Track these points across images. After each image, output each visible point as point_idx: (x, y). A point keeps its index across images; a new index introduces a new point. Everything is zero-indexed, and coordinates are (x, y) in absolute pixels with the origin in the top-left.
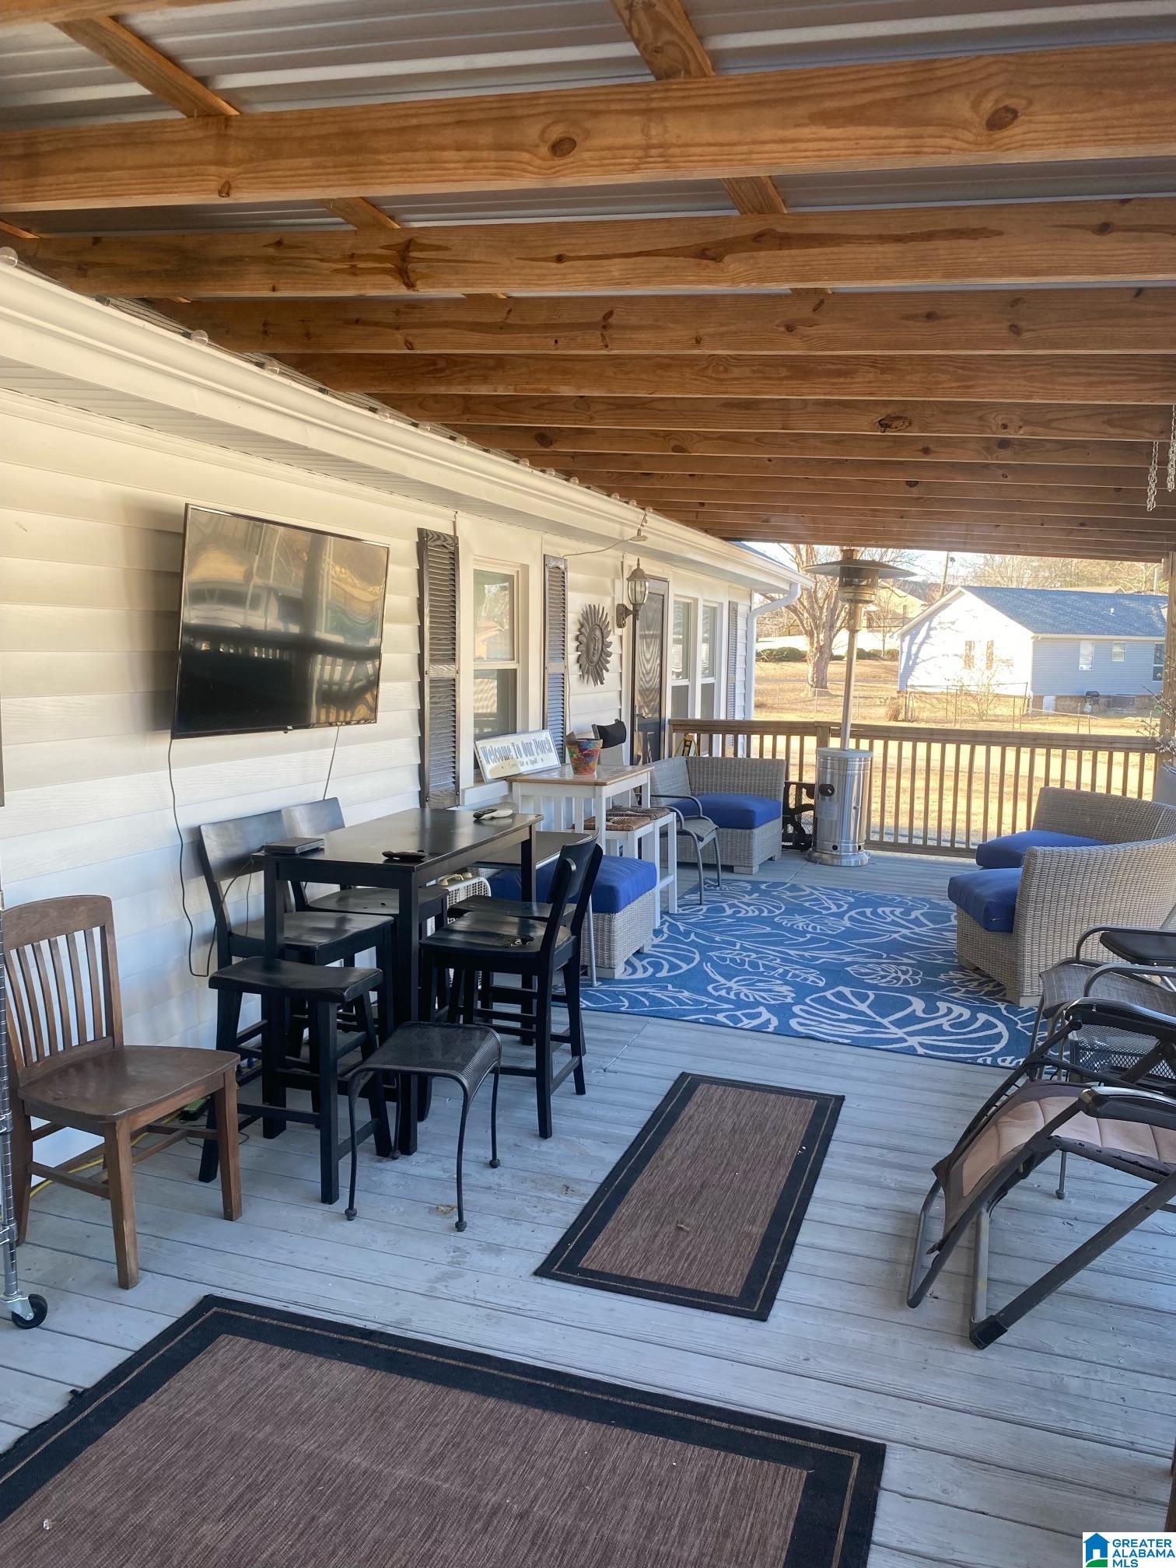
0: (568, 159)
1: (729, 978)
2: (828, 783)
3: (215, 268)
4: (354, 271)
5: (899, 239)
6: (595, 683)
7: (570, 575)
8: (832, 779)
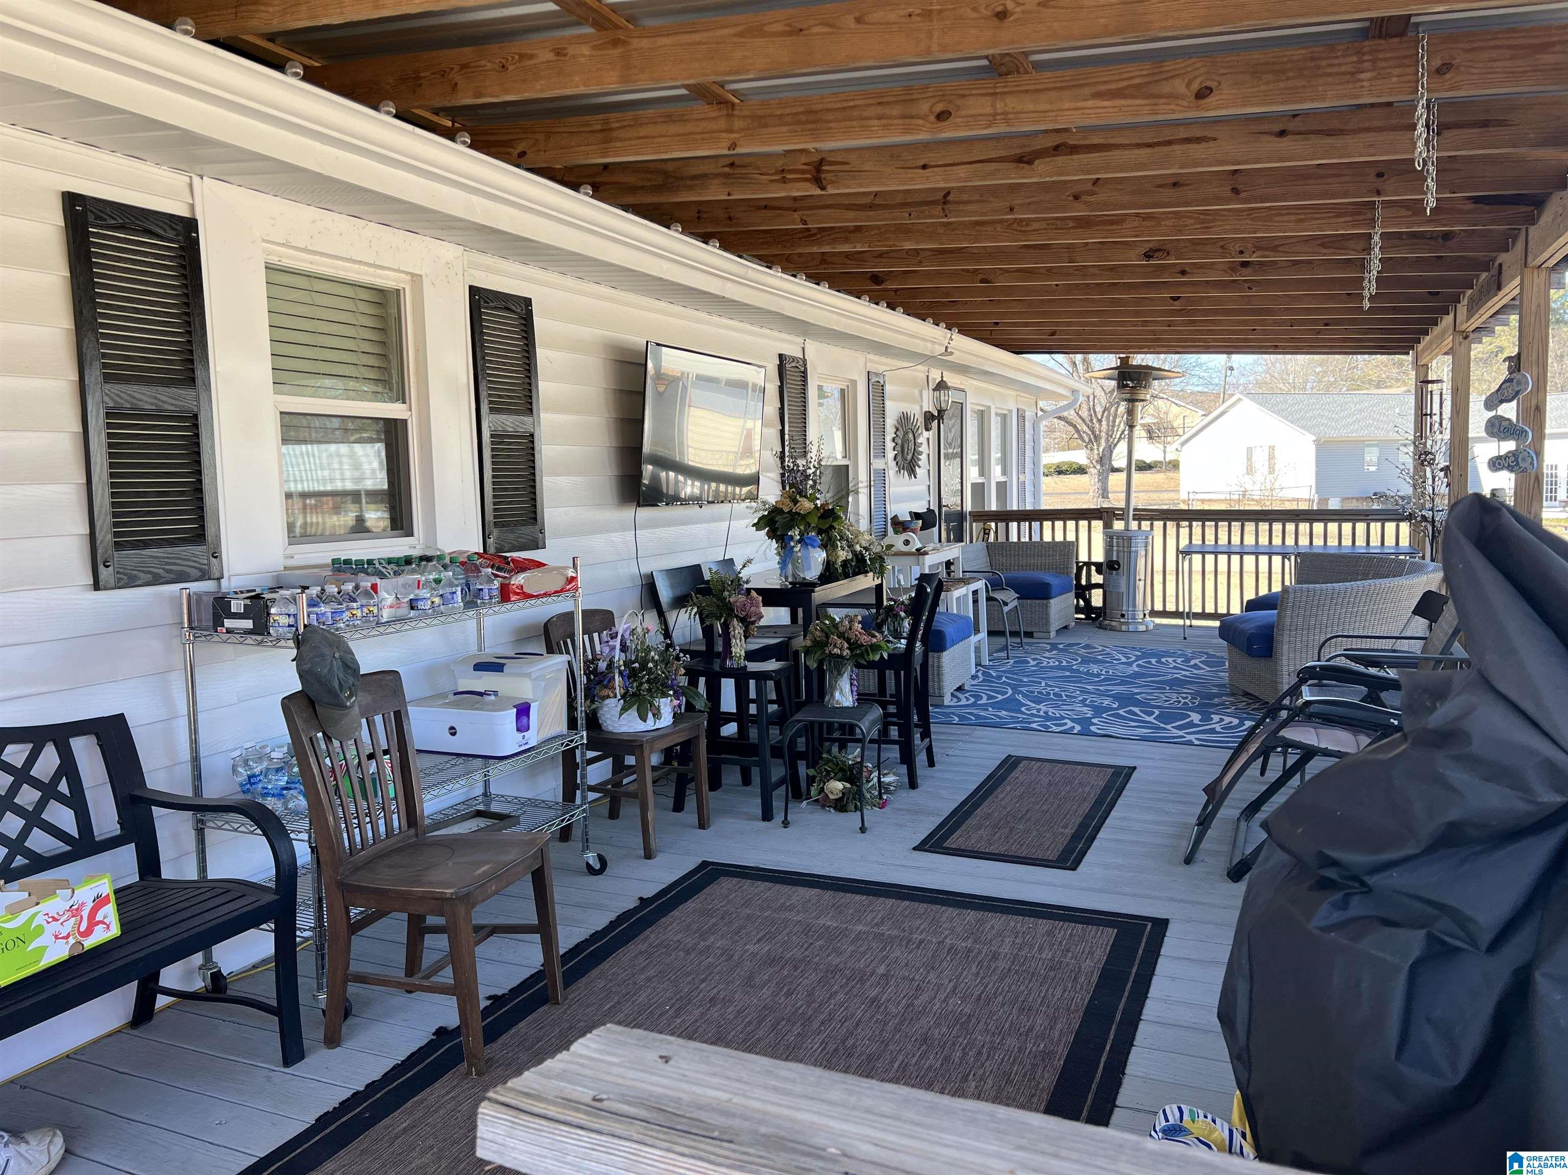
0: (947, 123)
1: (1039, 703)
2: (1115, 559)
3: (689, 182)
4: (784, 181)
5: (1149, 145)
6: (910, 475)
7: (888, 388)
8: (1118, 556)
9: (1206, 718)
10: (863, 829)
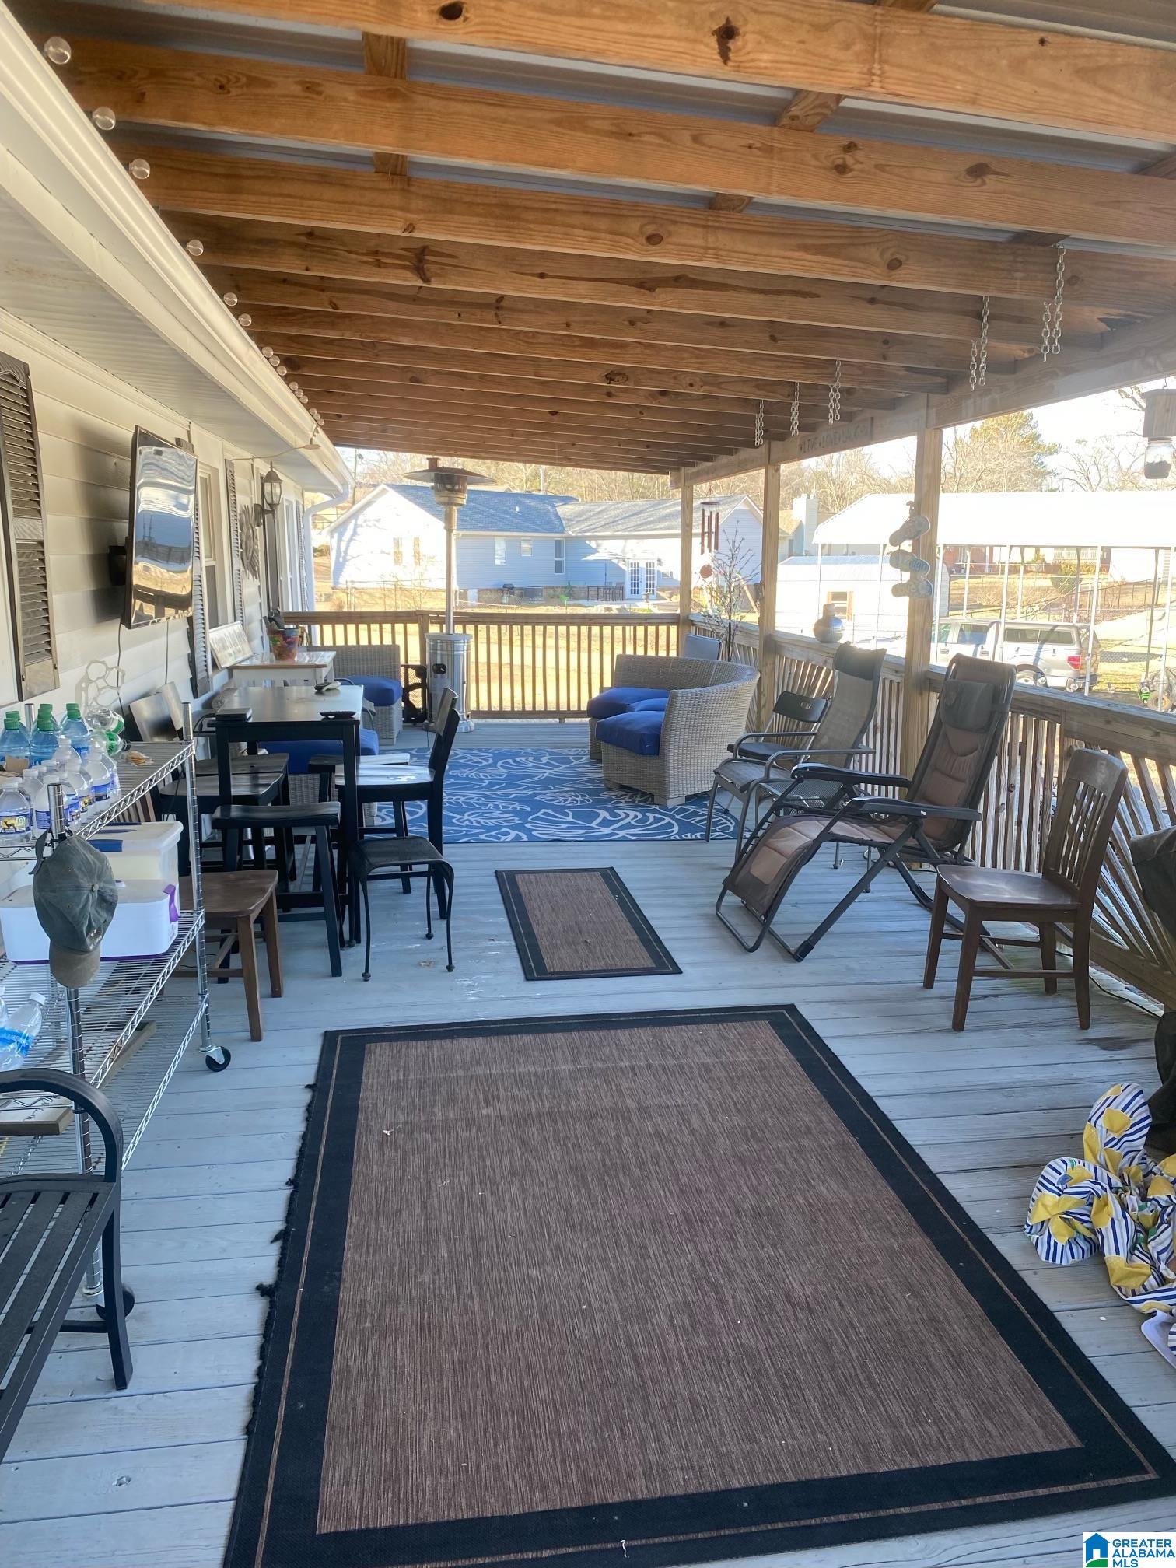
0: (657, 247)
1: (461, 813)
2: (439, 662)
3: (252, 247)
4: (379, 264)
6: (253, 576)
7: (236, 478)
8: (442, 659)
9: (613, 814)
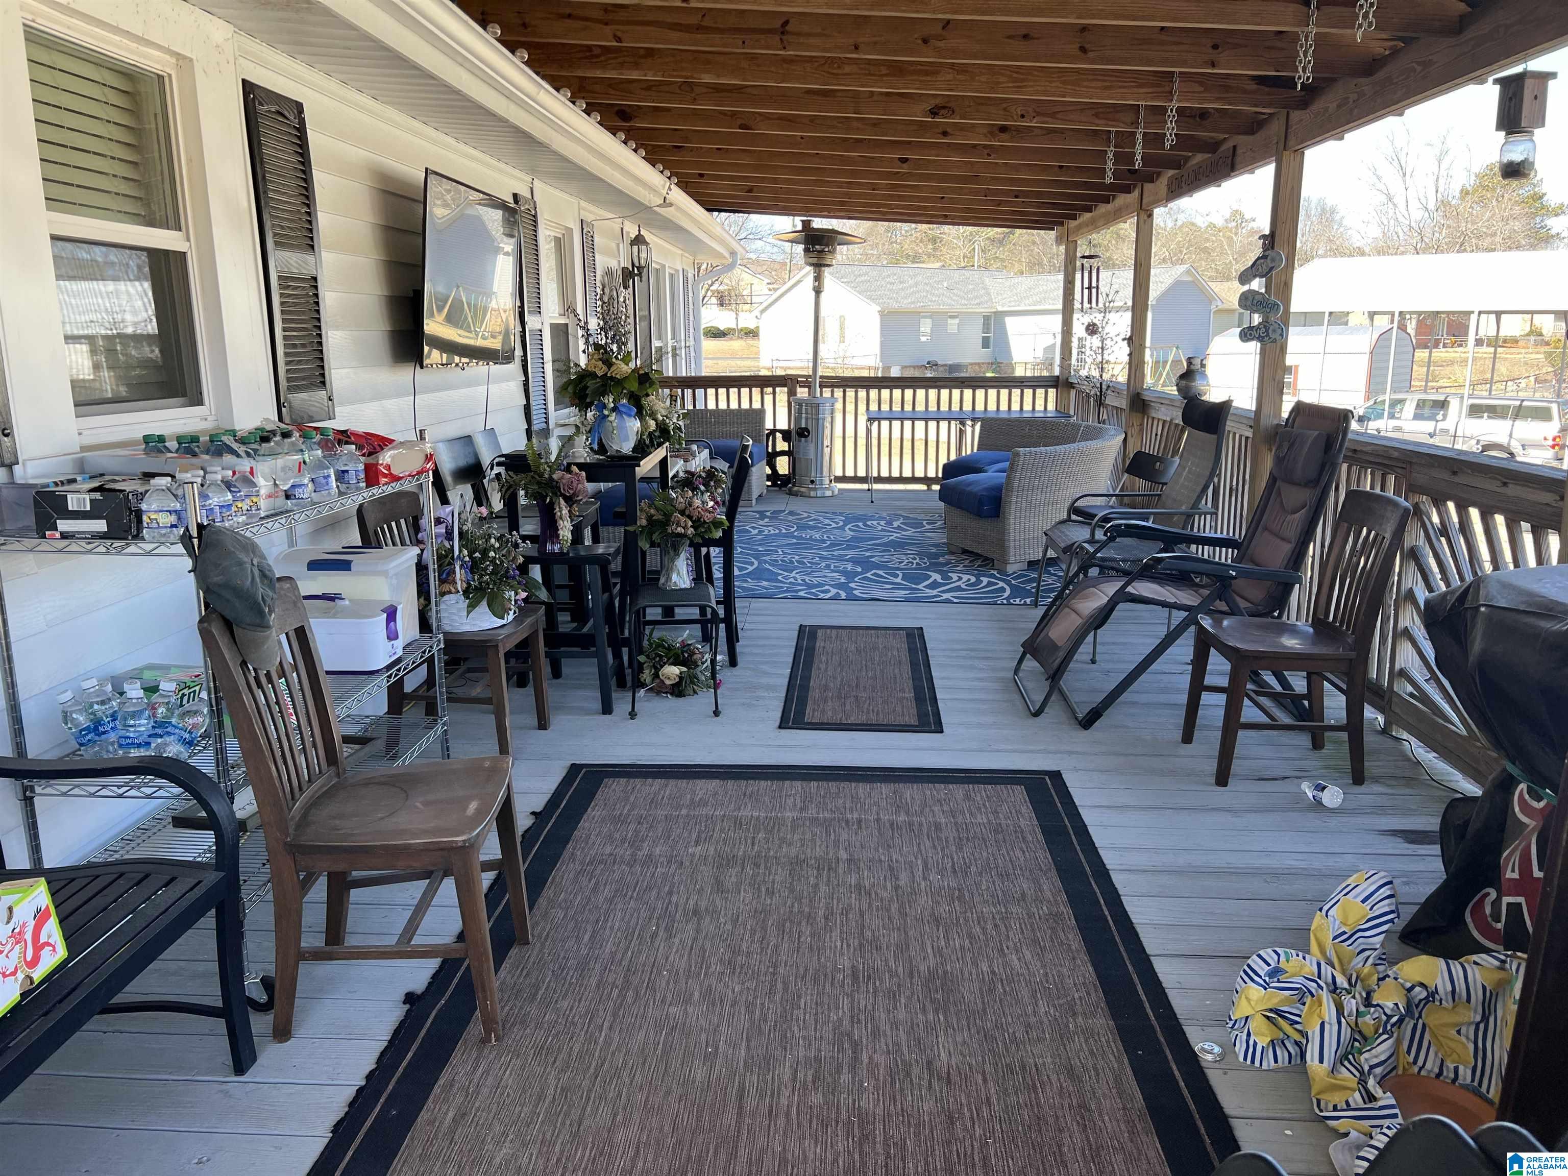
2: (802, 426)
7: (596, 239)
8: (806, 423)
9: (945, 577)
10: (716, 713)
